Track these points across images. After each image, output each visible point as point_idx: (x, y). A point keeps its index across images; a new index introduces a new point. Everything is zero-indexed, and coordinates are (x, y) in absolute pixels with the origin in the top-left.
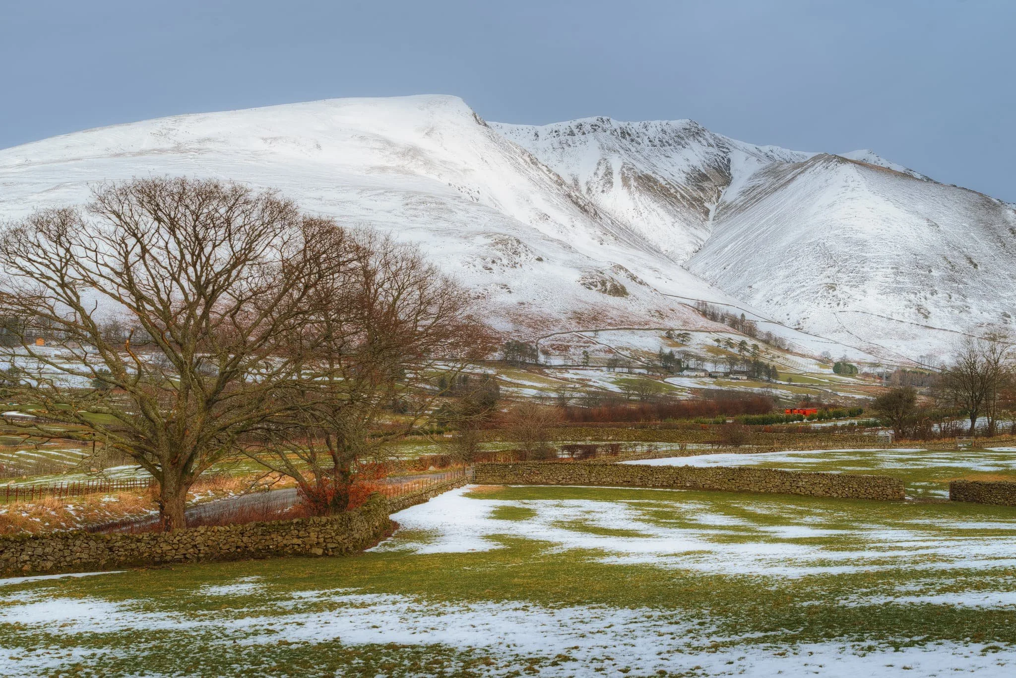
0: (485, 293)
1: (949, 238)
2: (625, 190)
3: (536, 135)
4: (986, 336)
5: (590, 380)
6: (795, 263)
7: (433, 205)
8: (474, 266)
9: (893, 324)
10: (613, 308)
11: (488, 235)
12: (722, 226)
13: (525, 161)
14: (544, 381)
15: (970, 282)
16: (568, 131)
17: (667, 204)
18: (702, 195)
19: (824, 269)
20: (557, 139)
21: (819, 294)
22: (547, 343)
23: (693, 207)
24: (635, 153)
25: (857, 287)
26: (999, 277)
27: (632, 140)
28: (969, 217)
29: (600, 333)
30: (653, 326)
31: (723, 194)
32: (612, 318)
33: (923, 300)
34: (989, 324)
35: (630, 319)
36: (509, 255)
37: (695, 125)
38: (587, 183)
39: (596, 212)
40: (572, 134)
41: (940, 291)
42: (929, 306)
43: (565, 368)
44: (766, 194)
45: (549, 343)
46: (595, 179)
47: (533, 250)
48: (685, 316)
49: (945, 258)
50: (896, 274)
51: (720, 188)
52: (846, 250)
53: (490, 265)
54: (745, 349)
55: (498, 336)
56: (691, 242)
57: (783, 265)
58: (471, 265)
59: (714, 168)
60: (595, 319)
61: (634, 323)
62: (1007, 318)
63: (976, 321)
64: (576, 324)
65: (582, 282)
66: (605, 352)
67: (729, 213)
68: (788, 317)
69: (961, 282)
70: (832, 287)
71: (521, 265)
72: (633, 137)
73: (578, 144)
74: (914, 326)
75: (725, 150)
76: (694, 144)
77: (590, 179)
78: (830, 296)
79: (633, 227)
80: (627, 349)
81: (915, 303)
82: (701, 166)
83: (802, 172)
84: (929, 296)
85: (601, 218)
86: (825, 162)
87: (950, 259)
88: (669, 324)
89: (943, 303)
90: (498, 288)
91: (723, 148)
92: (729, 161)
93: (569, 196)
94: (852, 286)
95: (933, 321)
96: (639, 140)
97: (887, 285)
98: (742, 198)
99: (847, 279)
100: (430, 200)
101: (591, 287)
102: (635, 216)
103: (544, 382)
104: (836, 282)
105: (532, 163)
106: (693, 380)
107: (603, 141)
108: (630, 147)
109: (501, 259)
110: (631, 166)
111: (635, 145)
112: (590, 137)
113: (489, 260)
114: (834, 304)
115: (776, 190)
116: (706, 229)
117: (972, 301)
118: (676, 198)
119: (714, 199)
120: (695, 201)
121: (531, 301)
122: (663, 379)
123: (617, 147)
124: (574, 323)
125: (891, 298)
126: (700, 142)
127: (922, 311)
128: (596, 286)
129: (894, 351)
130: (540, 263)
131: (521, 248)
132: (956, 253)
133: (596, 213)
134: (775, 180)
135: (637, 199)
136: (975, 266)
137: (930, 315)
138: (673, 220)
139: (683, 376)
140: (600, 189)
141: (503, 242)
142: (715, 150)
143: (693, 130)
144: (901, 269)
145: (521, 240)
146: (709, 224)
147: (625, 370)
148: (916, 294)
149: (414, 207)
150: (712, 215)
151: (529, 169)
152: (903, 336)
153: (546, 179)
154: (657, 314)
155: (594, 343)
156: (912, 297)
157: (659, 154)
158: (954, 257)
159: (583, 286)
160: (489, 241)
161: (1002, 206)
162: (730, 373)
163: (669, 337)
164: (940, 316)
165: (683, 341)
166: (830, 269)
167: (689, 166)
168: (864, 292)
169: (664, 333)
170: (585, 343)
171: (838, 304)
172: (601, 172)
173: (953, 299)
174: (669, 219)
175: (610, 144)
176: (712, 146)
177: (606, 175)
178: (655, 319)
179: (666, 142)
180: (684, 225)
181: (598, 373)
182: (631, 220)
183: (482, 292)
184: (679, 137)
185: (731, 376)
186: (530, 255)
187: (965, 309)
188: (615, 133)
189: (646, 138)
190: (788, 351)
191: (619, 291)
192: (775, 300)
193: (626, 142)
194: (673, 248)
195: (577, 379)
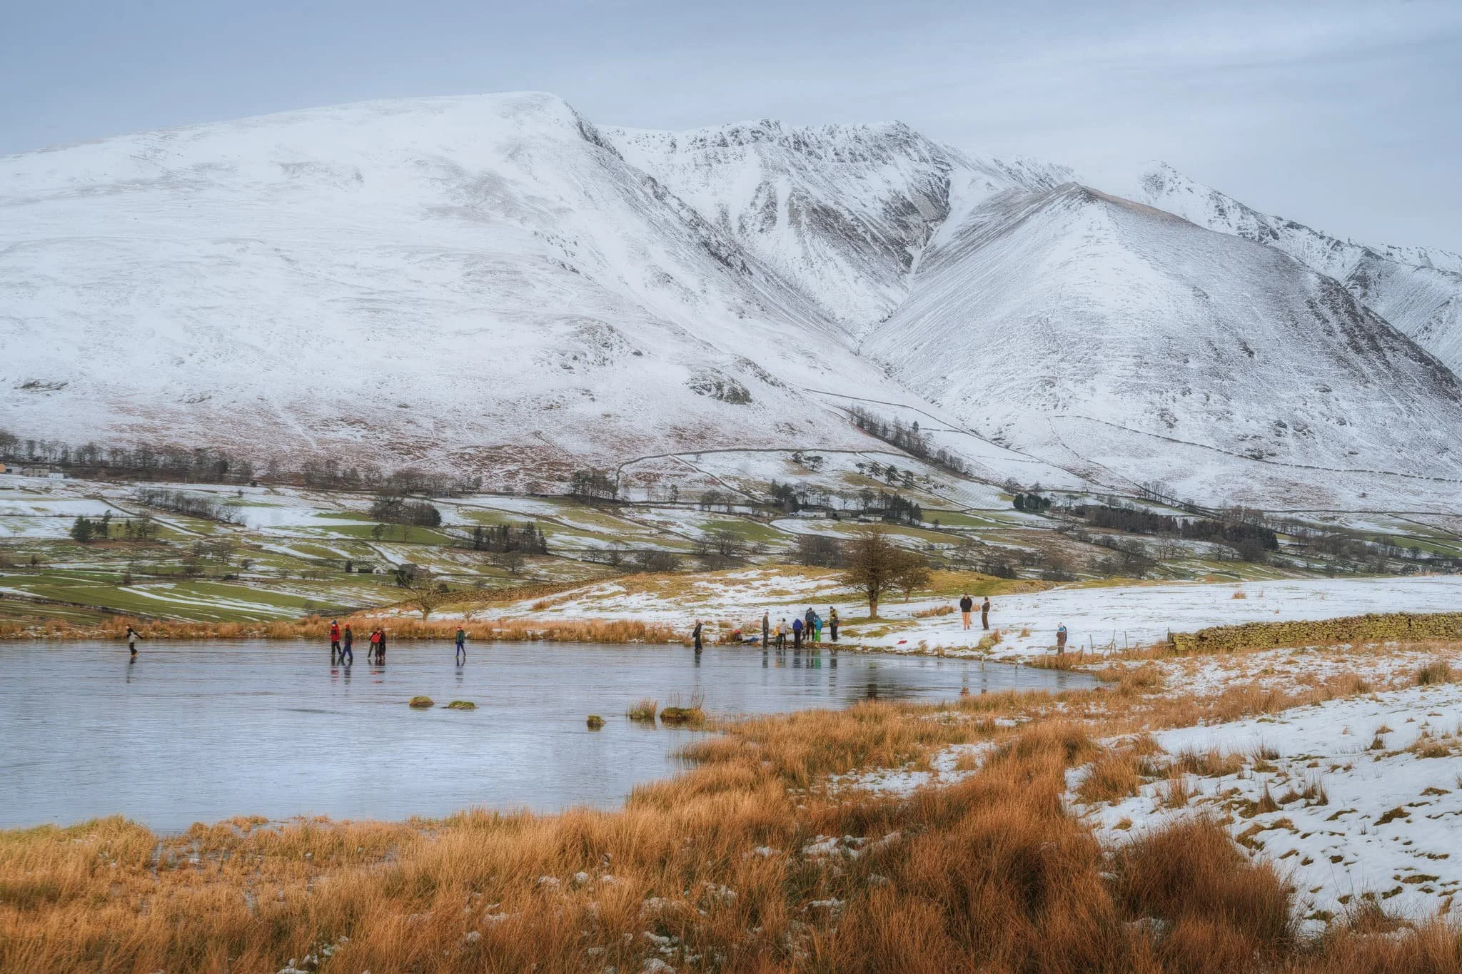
0: (561, 401)
1: (1220, 314)
2: (792, 230)
3: (673, 145)
4: (1249, 453)
5: (674, 524)
6: (1006, 347)
7: (505, 276)
8: (549, 364)
9: (1124, 436)
10: (729, 421)
11: (571, 320)
12: (924, 284)
13: (645, 194)
14: (614, 524)
15: (1240, 378)
16: (718, 140)
17: (851, 250)
18: (903, 235)
19: (1043, 356)
20: (702, 151)
21: (1032, 392)
22: (631, 471)
23: (887, 254)
24: (813, 173)
25: (1082, 382)
26: (1282, 369)
27: (810, 153)
28: (1254, 283)
29: (703, 456)
30: (777, 446)
31: (934, 233)
32: (724, 435)
33: (1170, 401)
34: (1255, 437)
35: (749, 436)
36: (596, 349)
37: (904, 129)
38: (741, 217)
39: (744, 265)
40: (724, 143)
41: (1195, 390)
42: (1177, 410)
43: (646, 506)
44: (988, 239)
45: (634, 470)
46: (752, 212)
47: (630, 341)
48: (826, 431)
49: (1210, 343)
50: (1138, 365)
51: (931, 225)
52: (1077, 330)
53: (570, 363)
54: (894, 478)
55: (570, 461)
56: (878, 307)
57: (989, 347)
58: (546, 363)
59: (925, 194)
60: (701, 436)
61: (753, 441)
62: (1280, 429)
63: (1239, 432)
64: (675, 444)
65: (691, 385)
66: (706, 482)
67: (937, 264)
68: (988, 422)
69: (1227, 377)
70: (1051, 383)
71: (612, 362)
72: (812, 148)
73: (731, 159)
74: (1152, 439)
75: (944, 167)
76: (900, 159)
77: (744, 212)
78: (1046, 394)
79: (799, 283)
80: (735, 479)
81: (1159, 406)
82: (907, 192)
83: (1037, 211)
84: (1179, 396)
85: (751, 273)
86: (1067, 198)
87: (1217, 345)
88: (799, 442)
89: (1196, 406)
90: (579, 395)
91: (941, 163)
92: (948, 183)
93: (706, 244)
94: (1077, 381)
95: (1181, 433)
96: (821, 152)
97: (1124, 380)
98: (958, 242)
99: (1071, 370)
100: (500, 267)
101: (703, 391)
102: (804, 268)
103: (614, 527)
104: (1057, 375)
105: (656, 197)
106: (810, 523)
107: (768, 155)
108: (806, 163)
109: (585, 355)
110: (804, 194)
111: (816, 160)
112: (750, 148)
113: (569, 355)
114: (1050, 406)
115: (1000, 234)
116: (903, 287)
117: (1238, 404)
118: (864, 240)
119: (921, 241)
120: (892, 244)
121: (619, 412)
122: (770, 521)
123: (787, 164)
124: (672, 441)
125: (1127, 397)
126: (909, 155)
127: (1167, 417)
128: (709, 390)
129: (1119, 473)
130: (638, 358)
131: (614, 339)
132: (1226, 336)
133: (744, 267)
134: (1003, 218)
135: (808, 242)
136: (1251, 354)
137: (1177, 423)
138: (856, 274)
139: (795, 518)
140: (758, 227)
141: (591, 331)
142: (929, 168)
143: (900, 137)
144: (1147, 358)
145: (615, 327)
146: (909, 278)
147: (724, 509)
148: (1161, 393)
149: (478, 278)
150: (915, 264)
151: (650, 208)
152: (1135, 452)
153: (673, 219)
154: (786, 429)
155: (693, 471)
156: (1156, 398)
157: (847, 174)
158: (1223, 341)
159: (692, 391)
160: (572, 329)
161: (1303, 268)
162: (863, 512)
163: (797, 461)
164: (1191, 425)
165: (813, 466)
166: (1051, 356)
167: (889, 191)
168: (1093, 389)
169: (790, 455)
170: (681, 470)
171: (1056, 406)
172: (761, 203)
173: (1211, 401)
174: (850, 272)
175: (777, 159)
176: (926, 161)
177: (767, 207)
178: (783, 436)
179: (861, 155)
180: (872, 280)
181: (689, 513)
182: (797, 273)
183: (557, 400)
184: (879, 147)
185: (862, 517)
186: (626, 348)
187: (1225, 416)
188: (786, 143)
189: (830, 149)
190: (967, 476)
191: (740, 397)
192: (974, 398)
193: (800, 156)
194: (852, 316)
195: (658, 522)
